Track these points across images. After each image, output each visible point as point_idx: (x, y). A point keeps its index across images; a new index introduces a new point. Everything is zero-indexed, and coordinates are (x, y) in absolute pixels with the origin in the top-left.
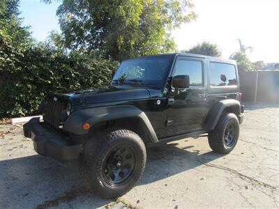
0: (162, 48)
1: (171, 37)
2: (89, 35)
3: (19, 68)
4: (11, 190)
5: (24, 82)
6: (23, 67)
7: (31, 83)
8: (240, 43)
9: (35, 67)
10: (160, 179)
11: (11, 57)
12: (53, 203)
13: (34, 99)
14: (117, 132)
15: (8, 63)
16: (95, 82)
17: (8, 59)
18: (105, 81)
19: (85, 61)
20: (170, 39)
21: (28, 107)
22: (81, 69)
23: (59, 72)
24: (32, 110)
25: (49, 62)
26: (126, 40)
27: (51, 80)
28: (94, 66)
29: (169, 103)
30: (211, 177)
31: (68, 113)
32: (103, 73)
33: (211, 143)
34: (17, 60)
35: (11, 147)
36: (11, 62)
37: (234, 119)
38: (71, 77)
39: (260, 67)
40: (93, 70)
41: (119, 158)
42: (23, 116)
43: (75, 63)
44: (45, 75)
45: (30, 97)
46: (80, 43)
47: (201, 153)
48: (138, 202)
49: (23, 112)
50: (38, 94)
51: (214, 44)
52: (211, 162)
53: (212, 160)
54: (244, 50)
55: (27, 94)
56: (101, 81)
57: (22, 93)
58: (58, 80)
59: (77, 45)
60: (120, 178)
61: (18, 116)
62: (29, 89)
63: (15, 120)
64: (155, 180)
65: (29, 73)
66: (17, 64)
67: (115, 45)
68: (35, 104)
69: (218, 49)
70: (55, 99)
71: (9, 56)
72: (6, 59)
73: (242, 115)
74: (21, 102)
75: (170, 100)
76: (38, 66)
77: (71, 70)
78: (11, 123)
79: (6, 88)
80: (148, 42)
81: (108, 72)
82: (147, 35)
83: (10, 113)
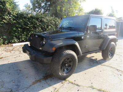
0: (77, 11)
1: (81, 6)
2: (44, 6)
3: (15, 21)
4: (20, 75)
5: (17, 28)
6: (16, 21)
7: (20, 28)
8: (112, 9)
9: (21, 21)
10: (82, 71)
11: (11, 16)
12: (39, 81)
13: (21, 35)
14: (66, 51)
15: (10, 19)
16: (47, 27)
17: (10, 17)
18: (52, 27)
19: (43, 18)
20: (81, 7)
21: (19, 39)
22: (41, 21)
23: (32, 23)
24: (21, 40)
25: (27, 18)
26: (61, 8)
27: (29, 27)
28: (47, 20)
29: (87, 38)
30: (104, 70)
31: (44, 43)
32: (51, 23)
33: (103, 55)
34: (14, 18)
35: (15, 56)
36: (11, 19)
37: (114, 45)
38: (37, 25)
39: (121, 20)
40: (47, 22)
41: (66, 62)
42: (17, 42)
43: (39, 18)
44: (26, 24)
45: (20, 34)
46: (40, 9)
47: (98, 60)
48: (75, 81)
49: (17, 41)
50: (23, 33)
51: (100, 9)
52: (103, 64)
53: (103, 63)
54: (114, 12)
55: (18, 33)
56: (50, 27)
57: (16, 33)
58: (32, 27)
59: (38, 10)
60: (67, 71)
61: (15, 42)
62: (19, 31)
63: (14, 45)
64: (80, 72)
65: (19, 23)
66: (14, 20)
67: (56, 10)
68: (22, 37)
69: (102, 11)
70: (37, 36)
71: (10, 16)
72: (9, 17)
73: (117, 43)
74: (16, 36)
75: (87, 36)
76: (23, 20)
77: (37, 22)
78: (12, 46)
79: (9, 30)
80: (71, 9)
81: (53, 23)
82: (70, 5)
83: (12, 42)
